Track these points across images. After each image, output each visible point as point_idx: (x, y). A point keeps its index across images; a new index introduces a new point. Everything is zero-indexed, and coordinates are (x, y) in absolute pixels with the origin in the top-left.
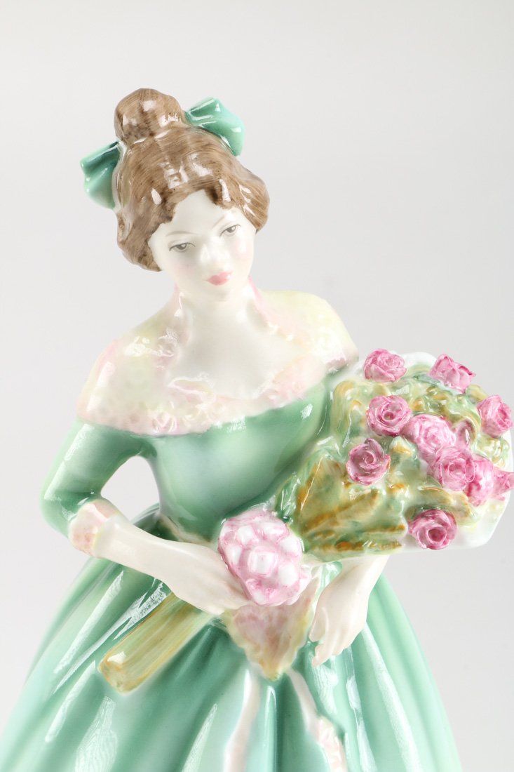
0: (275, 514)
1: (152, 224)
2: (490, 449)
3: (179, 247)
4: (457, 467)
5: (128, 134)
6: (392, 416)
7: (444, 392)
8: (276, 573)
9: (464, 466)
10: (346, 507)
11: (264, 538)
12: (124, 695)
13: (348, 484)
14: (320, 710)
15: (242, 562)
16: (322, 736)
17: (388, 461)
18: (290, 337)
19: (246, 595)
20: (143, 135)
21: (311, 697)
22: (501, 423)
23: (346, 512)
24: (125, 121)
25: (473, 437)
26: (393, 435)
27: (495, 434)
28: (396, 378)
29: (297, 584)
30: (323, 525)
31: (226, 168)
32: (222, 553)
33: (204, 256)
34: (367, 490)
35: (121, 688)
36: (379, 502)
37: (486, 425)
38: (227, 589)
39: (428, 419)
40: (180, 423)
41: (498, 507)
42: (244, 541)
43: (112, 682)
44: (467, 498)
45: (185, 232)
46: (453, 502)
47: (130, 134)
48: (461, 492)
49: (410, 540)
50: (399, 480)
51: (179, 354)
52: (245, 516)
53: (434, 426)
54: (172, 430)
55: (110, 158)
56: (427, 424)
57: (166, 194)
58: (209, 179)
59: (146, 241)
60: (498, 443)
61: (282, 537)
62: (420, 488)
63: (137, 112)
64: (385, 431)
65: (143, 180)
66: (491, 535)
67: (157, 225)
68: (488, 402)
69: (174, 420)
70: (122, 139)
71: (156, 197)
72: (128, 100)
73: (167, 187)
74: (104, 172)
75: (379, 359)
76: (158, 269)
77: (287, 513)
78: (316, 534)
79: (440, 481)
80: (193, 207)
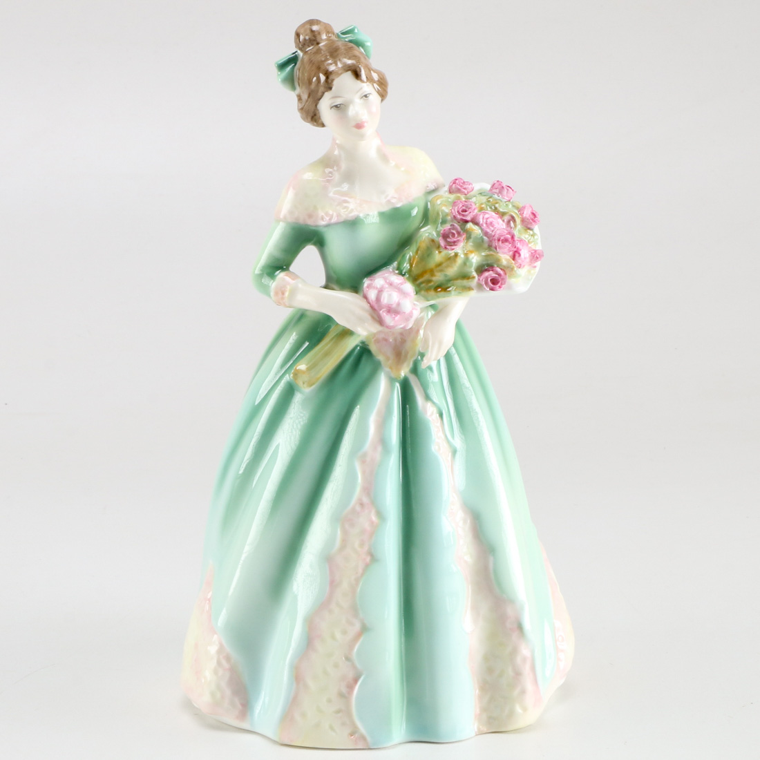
0: (397, 272)
1: (320, 94)
2: (526, 236)
3: (336, 106)
4: (506, 240)
5: (302, 46)
6: (466, 211)
7: (496, 200)
8: (399, 304)
9: (510, 240)
10: (439, 265)
11: (391, 284)
12: (307, 390)
13: (440, 252)
14: (427, 398)
15: (378, 299)
16: (429, 413)
17: (464, 236)
18: (403, 169)
19: (380, 321)
20: (312, 45)
21: (421, 389)
22: (532, 220)
23: (440, 268)
24: (302, 38)
25: (515, 226)
26: (467, 222)
27: (529, 226)
28: (468, 193)
29: (411, 313)
30: (426, 277)
31: (362, 60)
32: (365, 297)
33: (351, 111)
34: (452, 253)
35: (305, 385)
36: (459, 261)
37: (523, 221)
38: (369, 317)
39: (487, 213)
40: (338, 215)
41: (532, 272)
42: (378, 286)
43: (300, 383)
44: (513, 262)
45: (339, 97)
46: (504, 262)
47: (304, 44)
48: (508, 257)
49: (480, 287)
50: (471, 249)
51: (337, 177)
52: (379, 274)
53: (491, 217)
54: (334, 220)
55: (293, 60)
56: (487, 216)
57: (328, 74)
58: (353, 65)
59: (316, 106)
60: (531, 232)
61: (402, 284)
62: (483, 254)
63: (308, 31)
64: (462, 219)
65: (314, 68)
66: (528, 287)
67: (323, 93)
68: (524, 208)
69: (335, 214)
70: (300, 49)
71: (323, 78)
72: (303, 25)
73: (328, 70)
74: (289, 69)
75: (457, 181)
76: (323, 125)
77: (404, 271)
78: (422, 283)
79: (496, 249)
80: (344, 81)
